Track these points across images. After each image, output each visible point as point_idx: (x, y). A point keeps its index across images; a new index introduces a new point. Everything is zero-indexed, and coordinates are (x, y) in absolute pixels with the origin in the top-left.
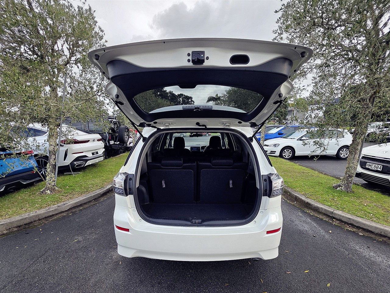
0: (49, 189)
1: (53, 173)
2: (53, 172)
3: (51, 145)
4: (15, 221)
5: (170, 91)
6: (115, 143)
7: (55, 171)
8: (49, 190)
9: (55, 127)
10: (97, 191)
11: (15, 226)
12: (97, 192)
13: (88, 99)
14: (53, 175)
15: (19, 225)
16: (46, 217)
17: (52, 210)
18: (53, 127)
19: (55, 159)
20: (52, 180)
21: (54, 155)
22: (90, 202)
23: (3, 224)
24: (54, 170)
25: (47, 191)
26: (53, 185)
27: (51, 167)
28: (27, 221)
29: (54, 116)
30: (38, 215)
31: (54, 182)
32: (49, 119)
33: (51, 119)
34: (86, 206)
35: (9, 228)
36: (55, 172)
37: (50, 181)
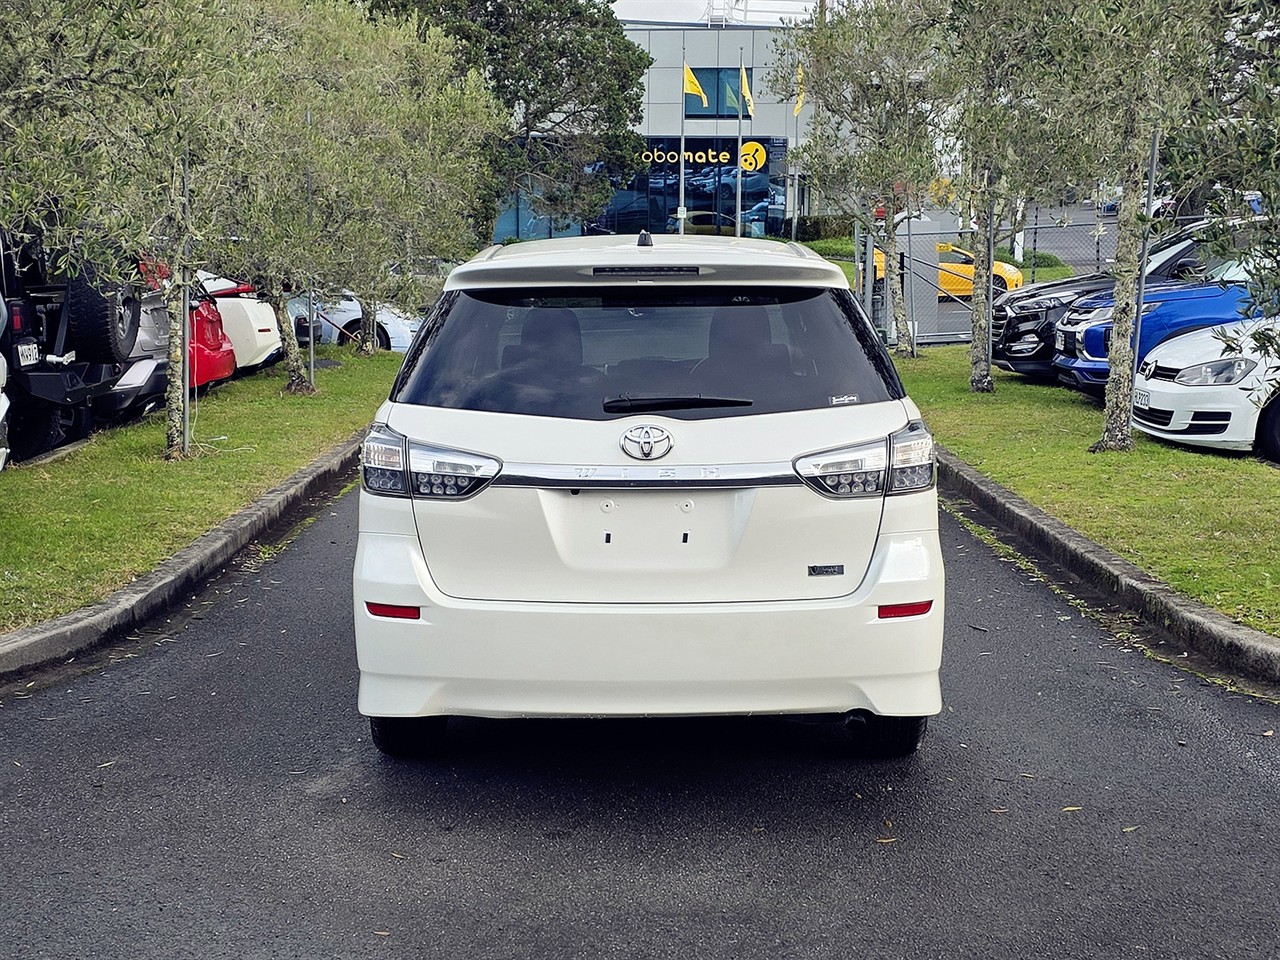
6: (51, 358)
10: (80, 616)
12: (77, 620)
22: (56, 663)
34: (50, 678)
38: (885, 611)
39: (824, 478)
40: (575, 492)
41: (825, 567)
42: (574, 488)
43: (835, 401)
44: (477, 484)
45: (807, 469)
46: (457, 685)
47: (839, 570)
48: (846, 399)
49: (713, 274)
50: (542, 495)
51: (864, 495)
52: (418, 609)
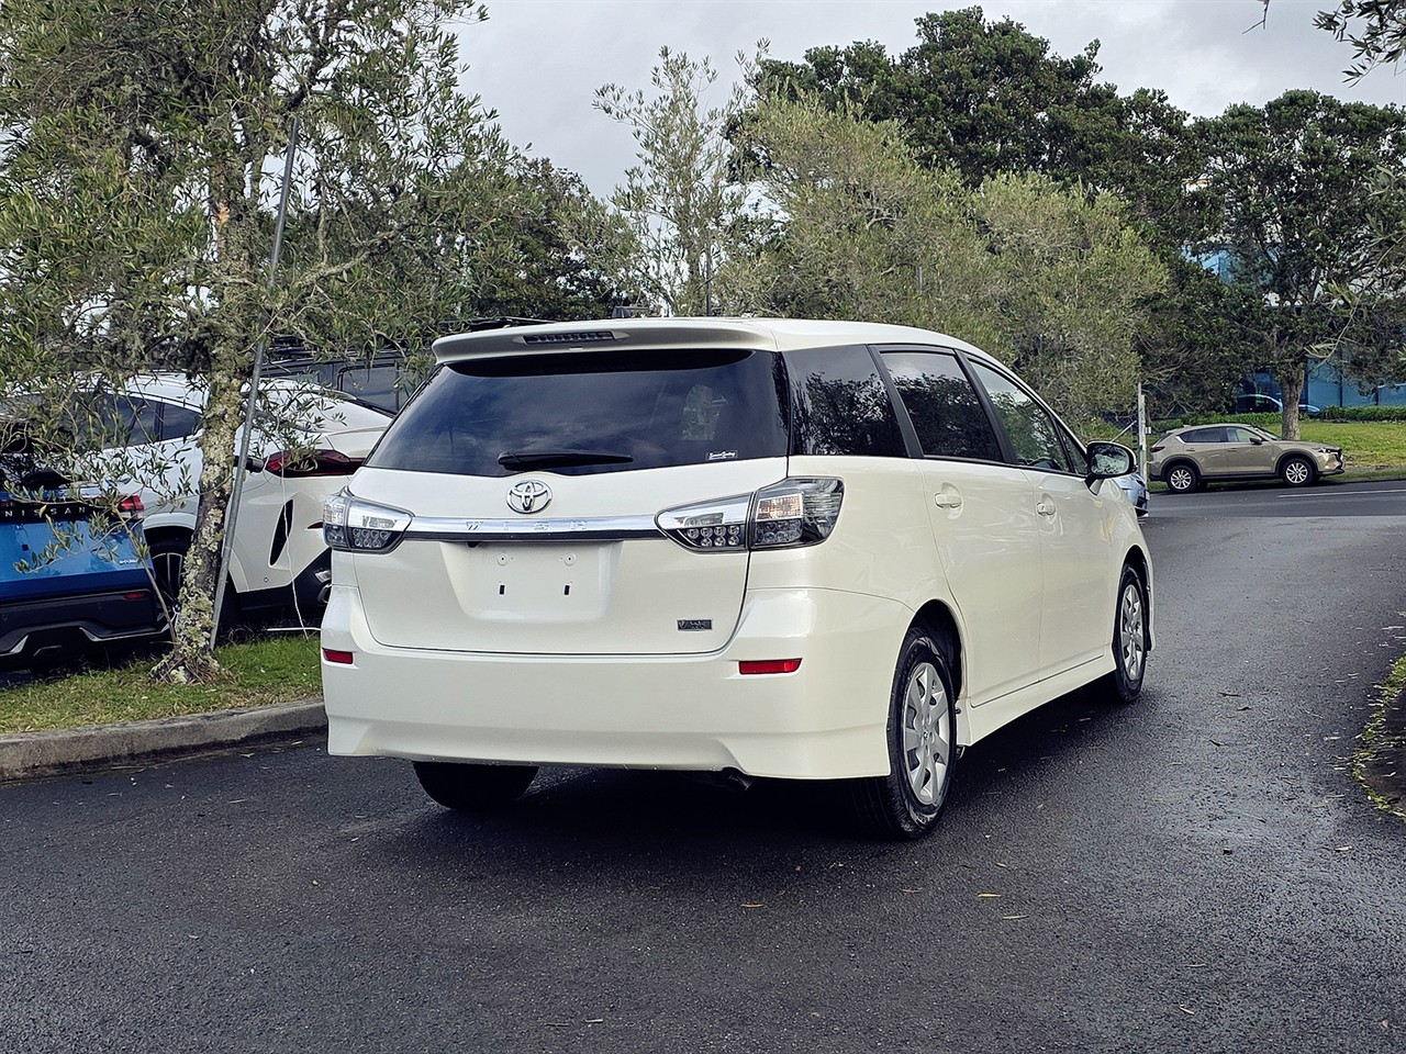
0: (184, 664)
1: (206, 589)
2: (208, 589)
3: (210, 462)
4: (55, 743)
5: (1143, 92)
7: (216, 583)
8: (181, 668)
9: (234, 381)
11: (53, 760)
13: (378, 243)
14: (205, 598)
15: (64, 759)
16: (154, 752)
17: (182, 728)
18: (226, 380)
19: (219, 527)
20: (199, 625)
21: (219, 508)
23: (16, 744)
24: (211, 578)
25: (174, 672)
26: (201, 645)
27: (199, 562)
28: (91, 752)
29: (233, 331)
30: (131, 735)
31: (205, 633)
32: (213, 344)
33: (219, 345)
35: (31, 764)
36: (215, 590)
37: (191, 629)
38: (747, 667)
39: (685, 531)
40: (472, 545)
41: (693, 622)
42: (473, 541)
43: (712, 457)
44: (393, 539)
45: (668, 522)
46: (380, 728)
47: (707, 625)
48: (724, 455)
49: (624, 339)
50: (444, 546)
51: (726, 549)
52: (351, 653)
